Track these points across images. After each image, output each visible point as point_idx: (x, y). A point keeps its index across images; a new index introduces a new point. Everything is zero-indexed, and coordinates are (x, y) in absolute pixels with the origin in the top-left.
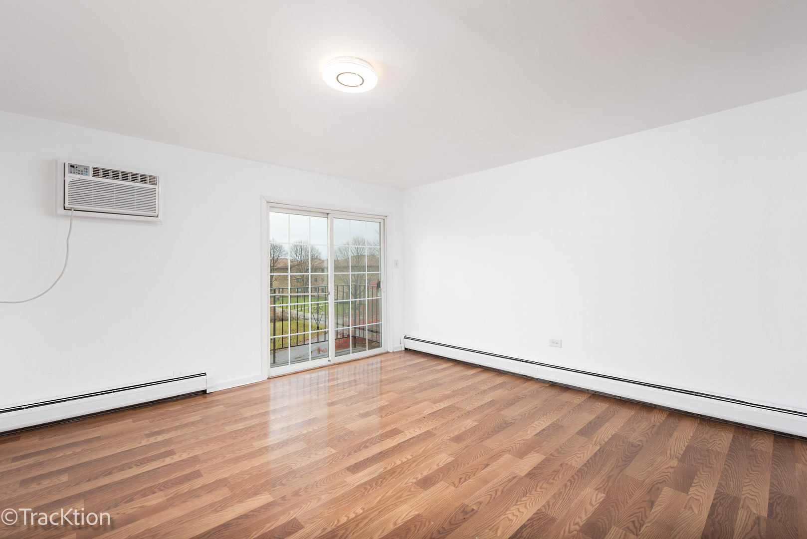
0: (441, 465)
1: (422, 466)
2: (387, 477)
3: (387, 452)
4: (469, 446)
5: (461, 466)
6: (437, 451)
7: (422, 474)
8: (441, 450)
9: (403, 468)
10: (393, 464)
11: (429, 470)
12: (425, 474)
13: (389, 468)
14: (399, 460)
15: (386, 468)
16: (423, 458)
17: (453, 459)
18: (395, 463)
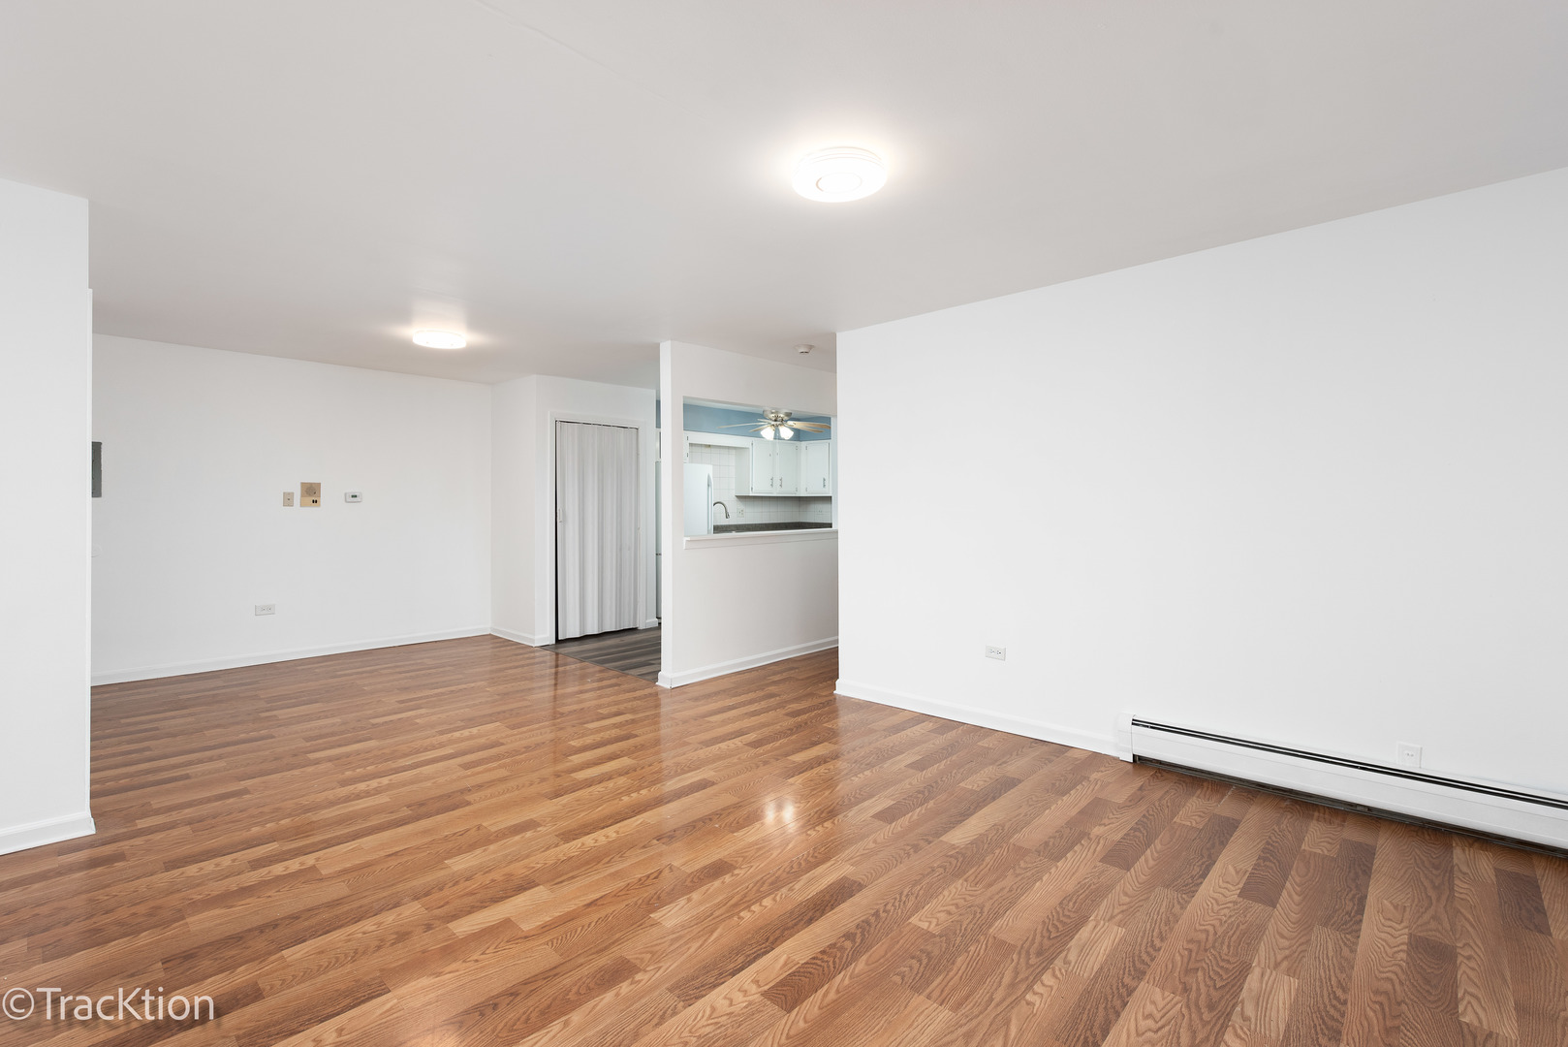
0: (682, 901)
1: (721, 898)
2: (784, 875)
3: (796, 925)
4: (597, 952)
5: (643, 901)
6: (682, 933)
7: (723, 883)
8: (671, 937)
9: (758, 891)
10: (778, 898)
11: (707, 890)
12: (717, 883)
13: (784, 890)
14: (766, 907)
15: (791, 890)
16: (717, 913)
17: (652, 915)
18: (774, 900)
